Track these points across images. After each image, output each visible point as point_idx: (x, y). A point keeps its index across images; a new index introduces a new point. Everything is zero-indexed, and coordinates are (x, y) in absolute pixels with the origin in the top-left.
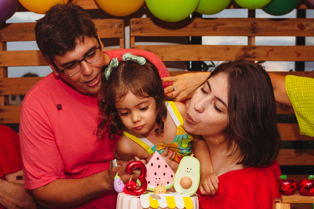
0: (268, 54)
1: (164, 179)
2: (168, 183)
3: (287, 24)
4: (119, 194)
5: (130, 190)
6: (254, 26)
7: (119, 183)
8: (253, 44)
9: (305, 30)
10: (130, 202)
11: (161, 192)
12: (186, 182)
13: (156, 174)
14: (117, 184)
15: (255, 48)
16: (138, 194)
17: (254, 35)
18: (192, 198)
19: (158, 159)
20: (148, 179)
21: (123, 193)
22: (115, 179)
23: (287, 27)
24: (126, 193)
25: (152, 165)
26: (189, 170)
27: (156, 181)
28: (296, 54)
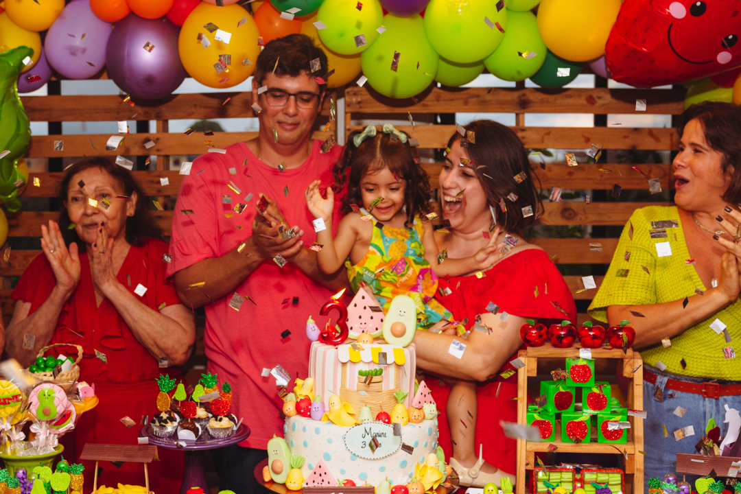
0: (543, 138)
1: (371, 325)
2: (377, 329)
3: (570, 96)
4: (313, 343)
5: (326, 339)
6: (523, 98)
7: (313, 329)
8: (521, 124)
9: (596, 105)
10: (325, 354)
11: (365, 341)
12: (399, 328)
13: (360, 317)
14: (311, 330)
15: (524, 130)
16: (336, 344)
17: (522, 111)
18: (406, 350)
19: (363, 298)
20: (349, 324)
21: (318, 342)
22: (308, 323)
23: (570, 101)
24: (322, 342)
25: (355, 305)
26: (402, 313)
27: (361, 326)
28: (583, 140)
